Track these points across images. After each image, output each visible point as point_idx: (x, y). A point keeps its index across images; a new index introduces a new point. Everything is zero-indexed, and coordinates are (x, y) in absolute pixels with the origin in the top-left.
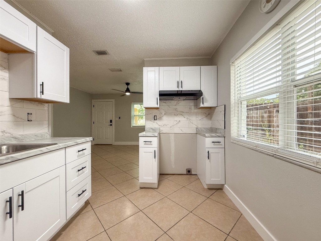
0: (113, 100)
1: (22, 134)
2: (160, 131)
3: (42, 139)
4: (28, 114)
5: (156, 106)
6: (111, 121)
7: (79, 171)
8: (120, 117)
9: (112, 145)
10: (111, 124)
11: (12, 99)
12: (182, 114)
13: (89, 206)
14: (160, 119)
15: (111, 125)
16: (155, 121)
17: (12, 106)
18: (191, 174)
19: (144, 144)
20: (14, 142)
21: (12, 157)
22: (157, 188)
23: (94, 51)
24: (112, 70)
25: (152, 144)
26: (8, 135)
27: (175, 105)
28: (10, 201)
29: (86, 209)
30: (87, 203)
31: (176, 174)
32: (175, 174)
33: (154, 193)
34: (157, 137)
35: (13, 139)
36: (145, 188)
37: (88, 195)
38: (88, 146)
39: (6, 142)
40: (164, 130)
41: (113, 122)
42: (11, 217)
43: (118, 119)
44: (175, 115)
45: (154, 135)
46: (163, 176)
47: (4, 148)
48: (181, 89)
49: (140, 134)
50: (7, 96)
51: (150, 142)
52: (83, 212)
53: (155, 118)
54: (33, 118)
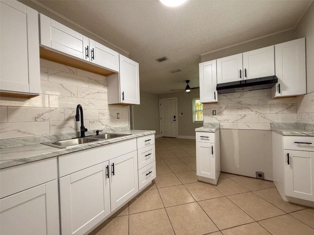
0: (176, 98)
1: (114, 127)
2: (220, 126)
3: (125, 131)
4: (117, 114)
5: (214, 101)
6: (175, 117)
7: (146, 156)
8: (182, 113)
9: (176, 138)
10: (175, 119)
11: (109, 105)
12: (248, 107)
13: (155, 185)
14: (220, 113)
15: (175, 120)
16: (214, 116)
17: (109, 109)
18: (264, 180)
19: (201, 139)
20: (111, 132)
21: (108, 141)
22: (216, 185)
23: (156, 60)
24: (173, 72)
25: (209, 140)
26: (108, 127)
27: (238, 97)
28: (108, 167)
29: (152, 187)
30: (153, 182)
31: (242, 176)
32: (240, 175)
33: (213, 189)
34: (214, 133)
35: (110, 130)
36: (204, 182)
37: (153, 176)
38: (153, 138)
39: (108, 132)
40: (225, 125)
41: (177, 117)
42: (108, 178)
43: (180, 115)
44: (238, 109)
45: (211, 130)
46: (225, 174)
47: (106, 135)
48: (245, 79)
49: (196, 129)
50: (106, 103)
51: (207, 137)
52: (150, 189)
53: (214, 113)
54: (120, 116)
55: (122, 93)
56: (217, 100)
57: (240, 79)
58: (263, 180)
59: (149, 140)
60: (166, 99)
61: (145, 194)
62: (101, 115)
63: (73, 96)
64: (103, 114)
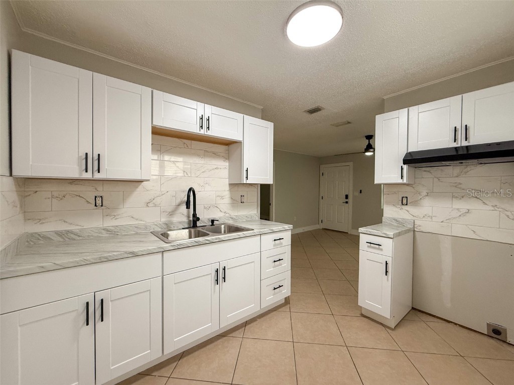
0: (351, 164)
1: (237, 214)
2: (416, 226)
3: (251, 221)
4: (241, 196)
5: (400, 181)
6: (347, 197)
7: (275, 261)
8: (361, 191)
9: (347, 233)
10: (347, 200)
11: (231, 185)
13: (288, 306)
14: (416, 203)
15: (347, 202)
16: (405, 207)
17: (230, 190)
18: (505, 342)
19: (368, 246)
20: (231, 222)
21: (219, 238)
22: (392, 329)
23: (305, 111)
24: (337, 125)
25: (382, 250)
26: (227, 215)
27: (455, 175)
28: (217, 271)
29: (284, 308)
30: (287, 301)
31: (456, 324)
32: (452, 322)
33: (383, 333)
34: (391, 240)
35: (230, 219)
37: (286, 291)
39: (227, 221)
40: (425, 225)
41: (350, 197)
42: (217, 284)
43: (357, 194)
44: (453, 197)
45: (385, 234)
47: (223, 226)
48: (465, 144)
49: (361, 230)
50: (227, 182)
51: (379, 245)
52: (280, 310)
53: (405, 201)
54: (245, 199)
55: (245, 169)
56: (405, 181)
57: (455, 145)
58: (501, 343)
59: (280, 239)
60: (333, 165)
61: (270, 315)
62: (219, 198)
63: (186, 175)
64: (222, 197)
